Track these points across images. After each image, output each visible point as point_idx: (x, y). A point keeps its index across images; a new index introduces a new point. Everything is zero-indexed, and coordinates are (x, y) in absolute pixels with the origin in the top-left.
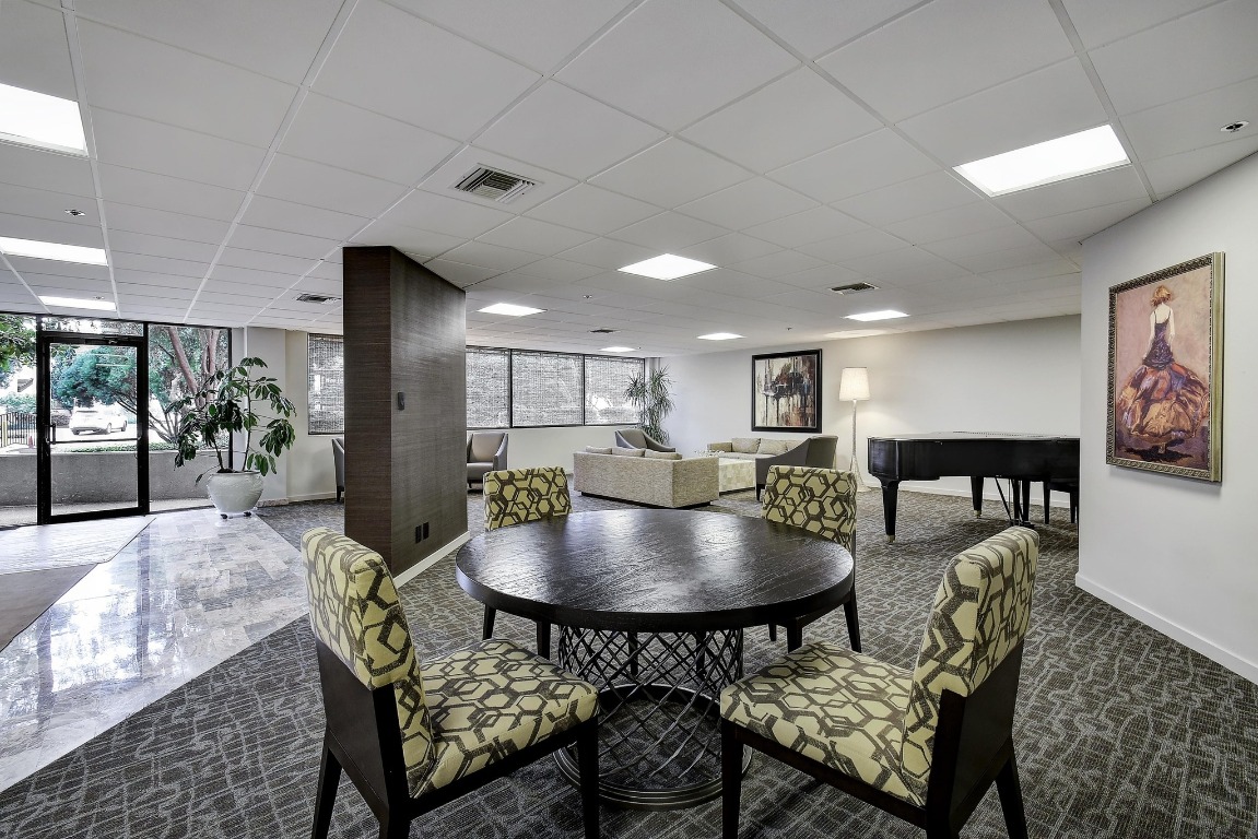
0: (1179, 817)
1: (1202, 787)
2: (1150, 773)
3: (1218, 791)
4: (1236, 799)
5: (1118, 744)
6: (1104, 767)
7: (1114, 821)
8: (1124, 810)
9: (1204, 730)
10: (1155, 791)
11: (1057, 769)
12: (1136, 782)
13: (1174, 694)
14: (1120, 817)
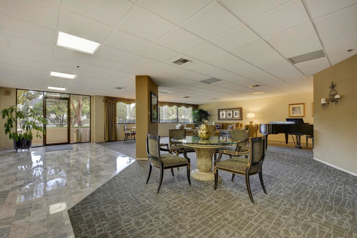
0: (343, 198)
1: (347, 193)
2: (336, 191)
3: (350, 193)
4: (354, 195)
5: (328, 187)
6: (326, 190)
7: (330, 198)
8: (332, 197)
9: (346, 184)
10: (337, 194)
11: (316, 190)
12: (334, 193)
13: (339, 178)
14: (331, 198)
